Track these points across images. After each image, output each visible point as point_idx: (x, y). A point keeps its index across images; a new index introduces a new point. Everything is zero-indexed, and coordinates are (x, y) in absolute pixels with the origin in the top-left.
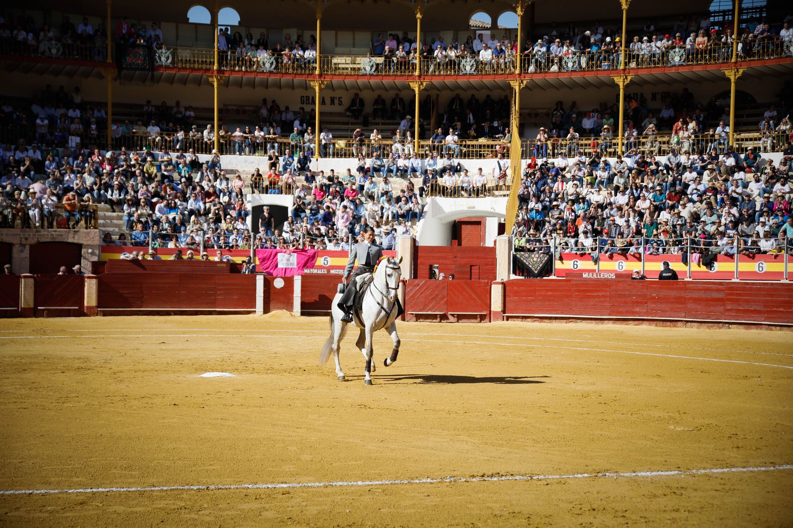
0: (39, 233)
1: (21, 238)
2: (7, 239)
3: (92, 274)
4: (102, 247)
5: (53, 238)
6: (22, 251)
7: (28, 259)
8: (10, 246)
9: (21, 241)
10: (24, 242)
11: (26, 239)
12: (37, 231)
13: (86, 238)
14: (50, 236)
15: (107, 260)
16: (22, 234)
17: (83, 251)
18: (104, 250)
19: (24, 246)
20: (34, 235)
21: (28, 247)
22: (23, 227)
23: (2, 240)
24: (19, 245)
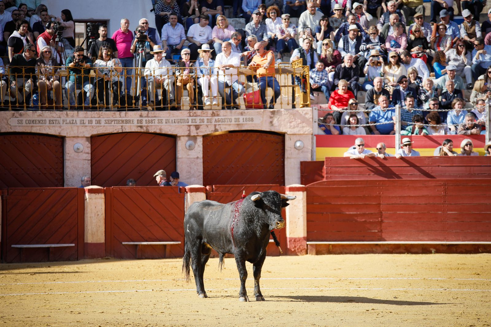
0: (217, 118)
1: (190, 126)
2: (168, 129)
3: (302, 184)
4: (318, 136)
5: (238, 125)
6: (191, 148)
7: (201, 161)
8: (174, 138)
9: (189, 130)
10: (194, 133)
11: (197, 127)
12: (213, 115)
13: (291, 122)
14: (233, 122)
15: (324, 160)
16: (190, 118)
17: (289, 144)
18: (320, 142)
19: (194, 138)
20: (209, 121)
21: (200, 141)
22: (191, 109)
23: (160, 130)
24: (186, 138)
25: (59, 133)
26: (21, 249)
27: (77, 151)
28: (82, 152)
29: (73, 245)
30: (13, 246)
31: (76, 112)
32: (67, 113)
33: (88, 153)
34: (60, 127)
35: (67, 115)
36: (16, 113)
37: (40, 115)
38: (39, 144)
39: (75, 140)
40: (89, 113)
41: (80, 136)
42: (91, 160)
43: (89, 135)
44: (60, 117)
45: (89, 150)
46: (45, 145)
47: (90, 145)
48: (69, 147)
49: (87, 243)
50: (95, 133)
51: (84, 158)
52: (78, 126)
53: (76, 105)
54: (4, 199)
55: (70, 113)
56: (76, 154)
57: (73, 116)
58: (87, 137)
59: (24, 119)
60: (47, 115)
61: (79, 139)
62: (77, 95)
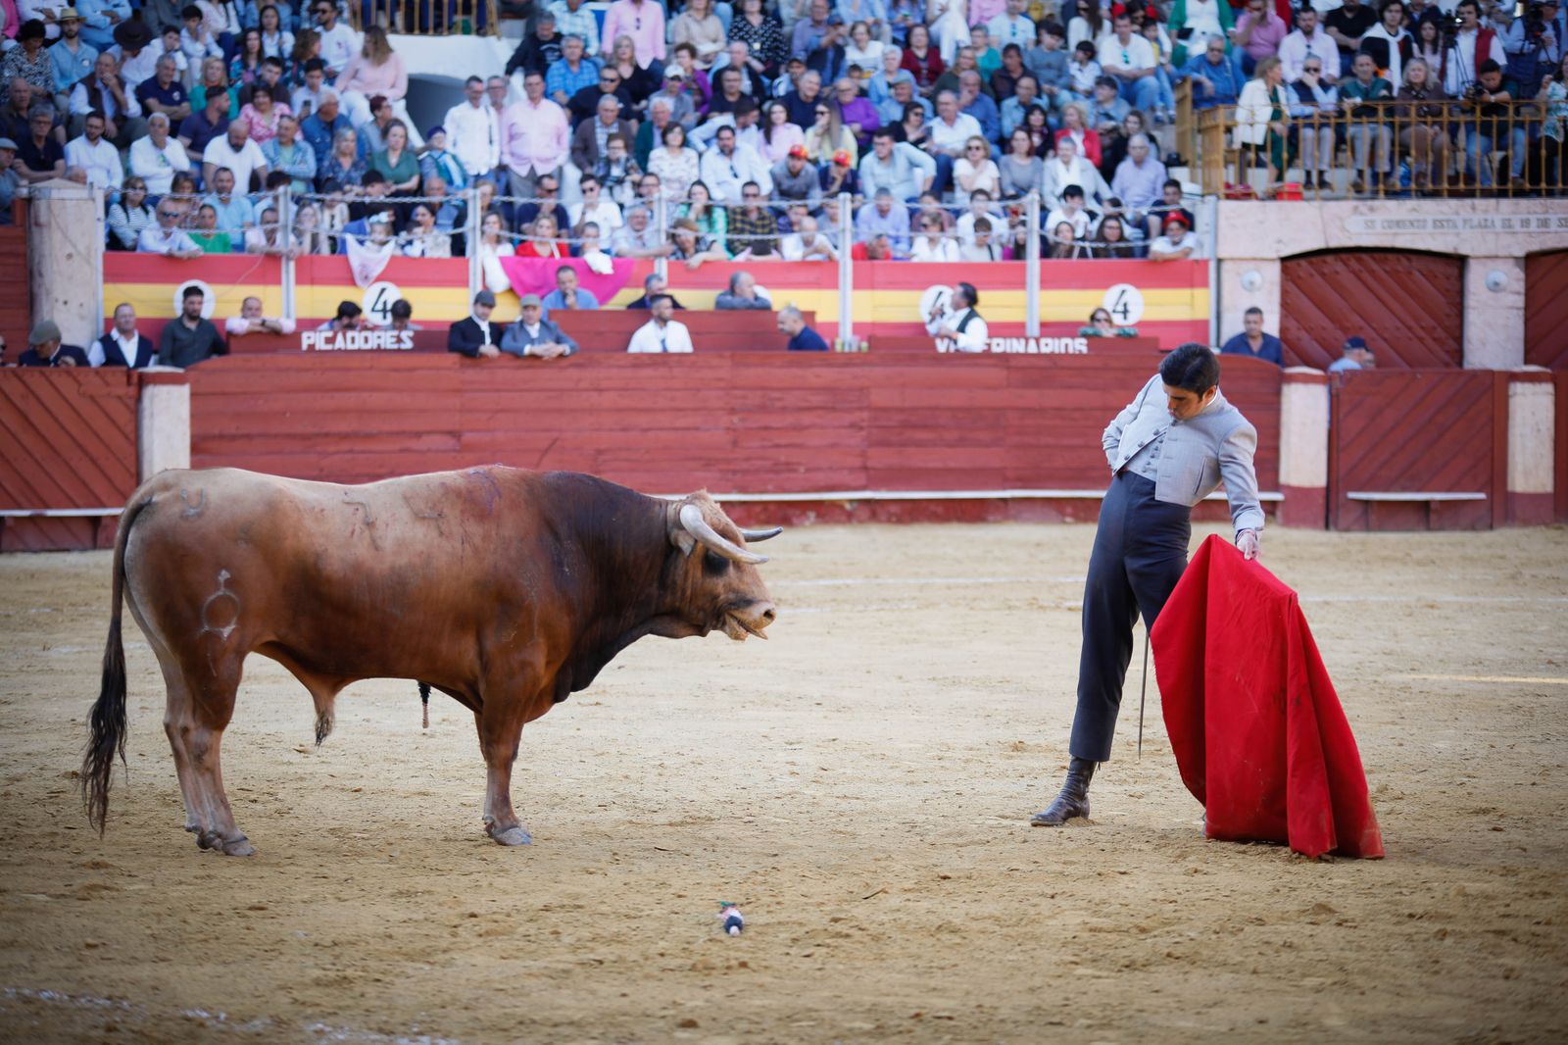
25: (1455, 249)
26: (1367, 502)
27: (1495, 287)
28: (1504, 290)
29: (1481, 496)
30: (1352, 495)
31: (1492, 202)
32: (1473, 204)
33: (1518, 293)
34: (1458, 235)
35: (1473, 208)
36: (1363, 206)
37: (1414, 210)
38: (1410, 273)
39: (1489, 263)
40: (1524, 203)
41: (1501, 253)
42: (1527, 308)
43: (1520, 252)
44: (1457, 213)
45: (1520, 286)
46: (1424, 275)
47: (1522, 275)
48: (1476, 280)
49: (1514, 494)
50: (1535, 246)
51: (1510, 304)
52: (1497, 234)
53: (1495, 186)
54: (1334, 392)
55: (1480, 203)
56: (1491, 294)
57: (1486, 211)
58: (1516, 258)
59: (1378, 217)
60: (1430, 208)
61: (1500, 264)
62: (1496, 165)
